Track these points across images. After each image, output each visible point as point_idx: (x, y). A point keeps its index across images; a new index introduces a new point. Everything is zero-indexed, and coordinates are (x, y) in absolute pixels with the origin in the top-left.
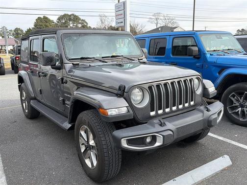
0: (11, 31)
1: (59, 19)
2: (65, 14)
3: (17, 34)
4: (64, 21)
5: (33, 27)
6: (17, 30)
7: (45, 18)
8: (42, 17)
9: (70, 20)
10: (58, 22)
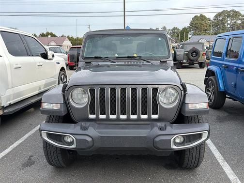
0: (170, 30)
1: (216, 16)
2: (224, 11)
3: (174, 33)
4: (221, 18)
5: (189, 25)
6: (174, 29)
7: (202, 16)
8: (199, 15)
9: (228, 16)
10: (215, 20)
